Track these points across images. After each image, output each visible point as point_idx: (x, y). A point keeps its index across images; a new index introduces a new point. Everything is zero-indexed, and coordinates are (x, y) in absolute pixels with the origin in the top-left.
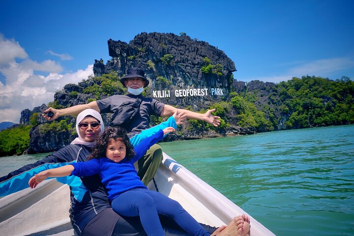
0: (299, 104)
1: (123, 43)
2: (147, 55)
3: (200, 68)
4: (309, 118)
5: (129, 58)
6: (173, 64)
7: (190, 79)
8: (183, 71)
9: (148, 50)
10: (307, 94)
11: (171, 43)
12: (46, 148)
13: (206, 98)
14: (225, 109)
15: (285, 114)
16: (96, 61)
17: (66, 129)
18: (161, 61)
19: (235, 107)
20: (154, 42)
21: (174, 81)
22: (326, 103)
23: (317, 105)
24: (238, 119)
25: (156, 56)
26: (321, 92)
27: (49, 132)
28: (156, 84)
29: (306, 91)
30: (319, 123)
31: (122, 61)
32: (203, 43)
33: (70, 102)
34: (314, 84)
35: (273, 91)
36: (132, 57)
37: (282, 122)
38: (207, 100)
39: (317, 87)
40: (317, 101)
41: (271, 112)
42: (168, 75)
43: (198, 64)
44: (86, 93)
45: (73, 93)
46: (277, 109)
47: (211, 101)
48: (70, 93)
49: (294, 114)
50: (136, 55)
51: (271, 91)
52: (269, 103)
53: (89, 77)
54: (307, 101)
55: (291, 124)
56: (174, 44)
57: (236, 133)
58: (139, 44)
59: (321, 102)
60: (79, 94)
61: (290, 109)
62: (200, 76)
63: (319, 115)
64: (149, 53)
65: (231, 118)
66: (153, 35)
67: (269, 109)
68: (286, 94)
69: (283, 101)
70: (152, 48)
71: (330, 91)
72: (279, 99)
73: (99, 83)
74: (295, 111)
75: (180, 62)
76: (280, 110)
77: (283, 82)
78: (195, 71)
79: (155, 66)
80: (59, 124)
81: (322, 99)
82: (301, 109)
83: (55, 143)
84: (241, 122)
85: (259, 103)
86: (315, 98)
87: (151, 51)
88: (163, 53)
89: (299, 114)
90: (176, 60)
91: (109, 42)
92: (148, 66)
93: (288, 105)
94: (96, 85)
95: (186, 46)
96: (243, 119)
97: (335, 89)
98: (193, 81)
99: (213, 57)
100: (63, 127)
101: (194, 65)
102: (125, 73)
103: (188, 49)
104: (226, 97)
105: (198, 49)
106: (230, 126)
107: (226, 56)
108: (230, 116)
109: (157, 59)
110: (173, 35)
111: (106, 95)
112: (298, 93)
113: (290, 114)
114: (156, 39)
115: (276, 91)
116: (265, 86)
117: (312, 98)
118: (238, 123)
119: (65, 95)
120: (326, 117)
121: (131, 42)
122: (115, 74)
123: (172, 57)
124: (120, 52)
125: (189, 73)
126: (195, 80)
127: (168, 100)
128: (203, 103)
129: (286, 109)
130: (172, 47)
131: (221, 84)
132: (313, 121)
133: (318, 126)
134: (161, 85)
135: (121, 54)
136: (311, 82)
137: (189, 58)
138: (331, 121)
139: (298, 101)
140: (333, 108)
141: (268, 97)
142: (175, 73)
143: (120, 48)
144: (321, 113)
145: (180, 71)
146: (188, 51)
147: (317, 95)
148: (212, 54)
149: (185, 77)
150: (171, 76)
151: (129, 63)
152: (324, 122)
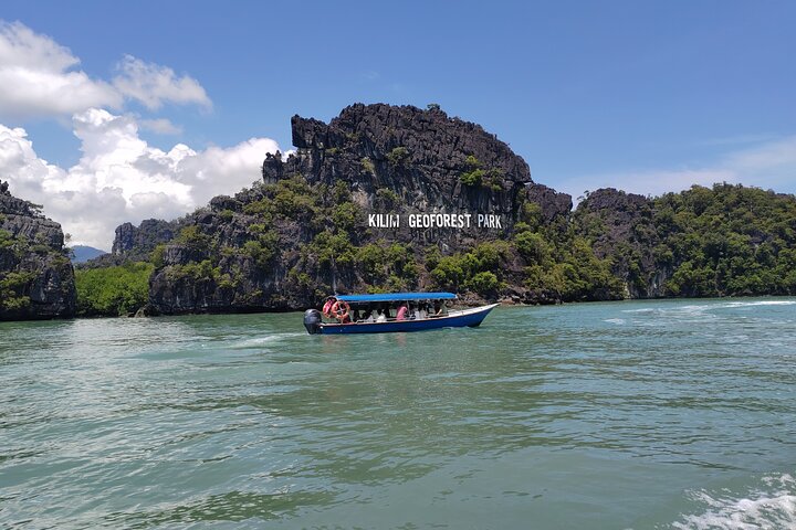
0: (698, 245)
1: (320, 123)
2: (361, 148)
3: (458, 175)
4: (717, 276)
5: (328, 151)
6: (408, 164)
7: (438, 196)
8: (426, 180)
9: (364, 138)
10: (717, 224)
11: (407, 124)
12: (176, 307)
13: (466, 231)
14: (501, 254)
15: (665, 264)
16: (268, 154)
17: (211, 276)
18: (386, 159)
19: (521, 252)
20: (376, 124)
21: (410, 199)
22: (757, 246)
23: (737, 249)
24: (525, 275)
25: (378, 150)
26: (749, 221)
27: (182, 280)
28: (376, 202)
29: (716, 218)
30: (740, 288)
31: (316, 155)
32: (470, 127)
33: (220, 229)
34: (737, 204)
35: (643, 214)
36: (334, 150)
37: (657, 282)
38: (469, 236)
39: (742, 209)
40: (737, 240)
41: (634, 259)
42: (398, 185)
43: (454, 169)
44: (247, 213)
45: (226, 212)
46: (647, 253)
47: (475, 238)
48: (219, 213)
49: (686, 266)
50: (342, 145)
51: (637, 213)
52: (631, 240)
53: (255, 183)
54: (717, 239)
55: (676, 287)
56: (414, 128)
57: (517, 301)
58: (348, 125)
59: (748, 242)
60: (235, 215)
61: (675, 254)
62: (457, 191)
63: (740, 271)
64: (365, 144)
65: (511, 272)
66: (377, 108)
67: (631, 252)
68: (671, 221)
69: (661, 237)
70: (370, 134)
71: (769, 220)
72: (653, 232)
73: (272, 196)
74: (688, 260)
75: (422, 162)
76: (655, 255)
77: (671, 194)
78: (449, 180)
79: (375, 169)
80: (200, 267)
81: (748, 238)
82: (701, 256)
83: (192, 299)
84: (530, 280)
85: (610, 238)
86: (733, 234)
87: (369, 140)
88: (391, 144)
89: (695, 267)
90: (415, 158)
91: (293, 122)
92: (362, 167)
93: (672, 246)
94: (266, 199)
95: (435, 131)
96: (533, 275)
97: (783, 215)
98: (444, 199)
99: (486, 155)
100: (206, 272)
101: (449, 169)
102: (319, 180)
103: (439, 139)
104: (507, 230)
105: (458, 138)
106: (509, 287)
107: (512, 153)
108: (511, 267)
109: (379, 154)
110: (414, 109)
111: (284, 218)
112: (699, 221)
113: (676, 265)
114: (380, 117)
115: (649, 214)
116: (625, 202)
117: (728, 233)
118: (524, 282)
119: (211, 216)
120: (755, 275)
121: (334, 121)
122: (301, 180)
123: (407, 152)
124: (313, 140)
125: (436, 183)
126: (447, 197)
127: (395, 233)
128: (461, 241)
129: (667, 253)
130: (409, 134)
131: (498, 207)
132: (726, 283)
133: (737, 295)
134: (383, 205)
135: (314, 144)
136: (732, 198)
137: (439, 156)
138: (764, 286)
139: (696, 237)
140: (772, 257)
141: (629, 226)
142: (411, 183)
143: (314, 133)
144: (744, 266)
145: (421, 180)
146: (438, 142)
147: (739, 227)
148: (484, 149)
149: (429, 190)
150: (404, 188)
151: (328, 161)
152: (750, 285)
